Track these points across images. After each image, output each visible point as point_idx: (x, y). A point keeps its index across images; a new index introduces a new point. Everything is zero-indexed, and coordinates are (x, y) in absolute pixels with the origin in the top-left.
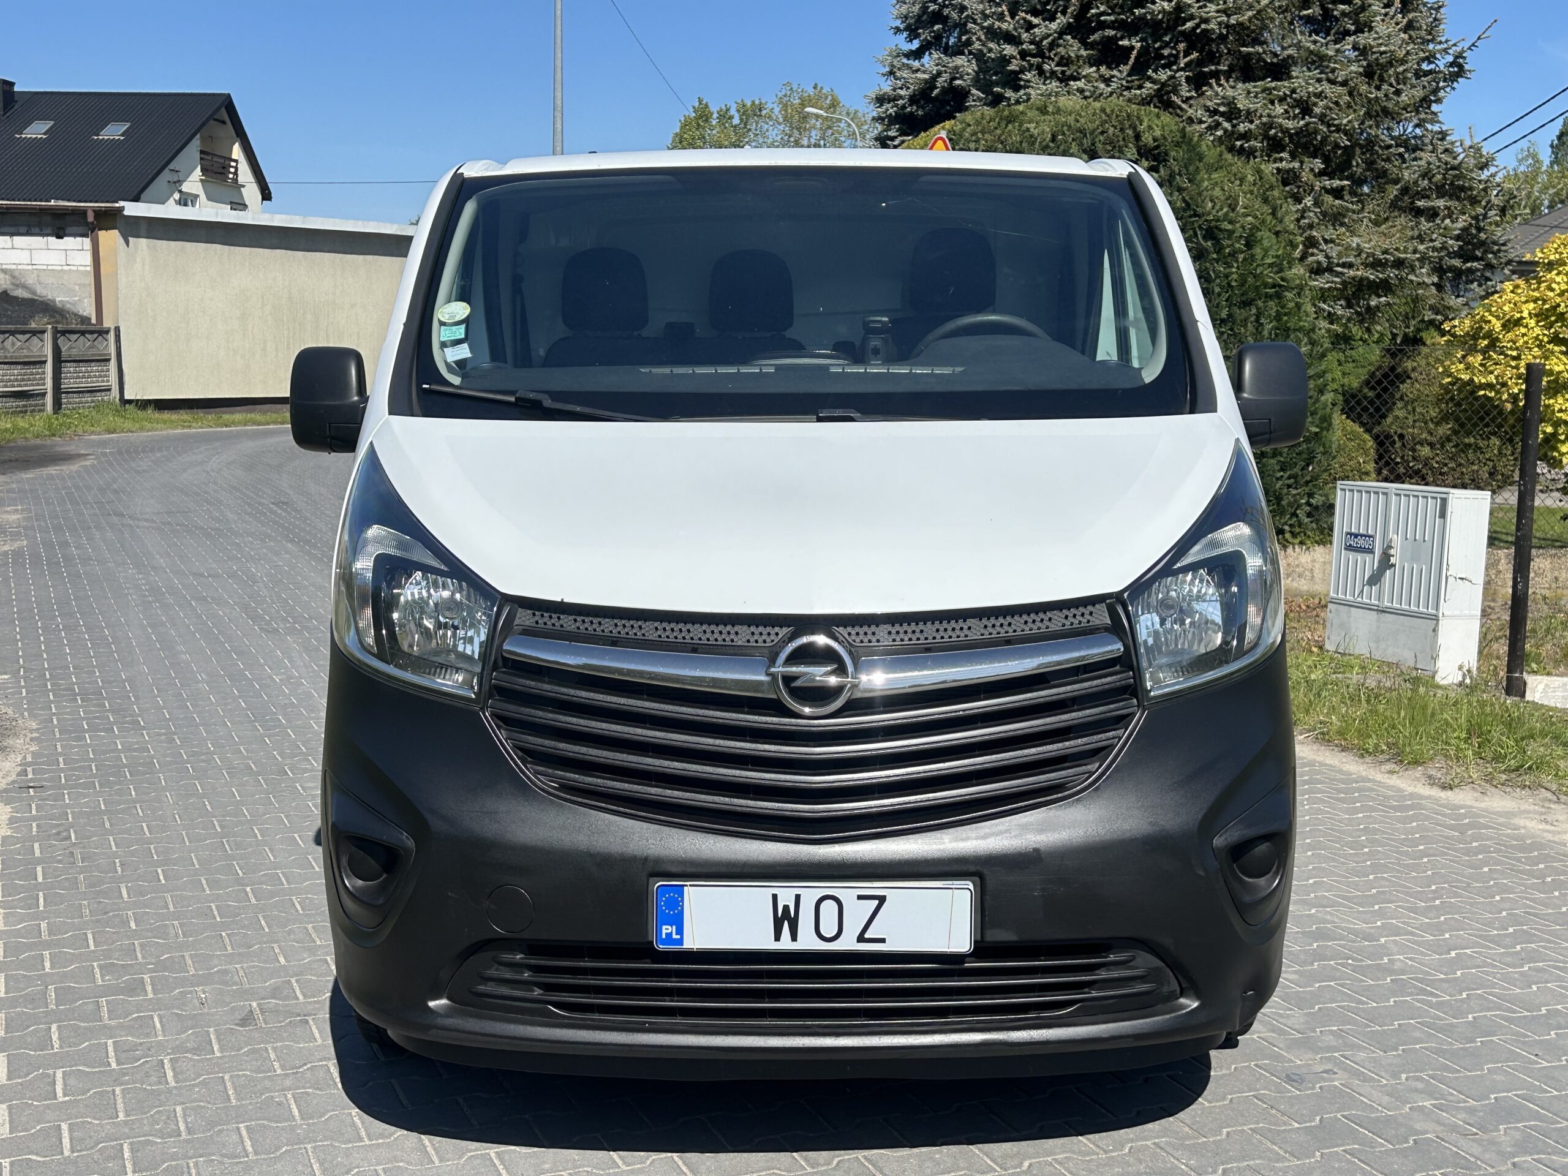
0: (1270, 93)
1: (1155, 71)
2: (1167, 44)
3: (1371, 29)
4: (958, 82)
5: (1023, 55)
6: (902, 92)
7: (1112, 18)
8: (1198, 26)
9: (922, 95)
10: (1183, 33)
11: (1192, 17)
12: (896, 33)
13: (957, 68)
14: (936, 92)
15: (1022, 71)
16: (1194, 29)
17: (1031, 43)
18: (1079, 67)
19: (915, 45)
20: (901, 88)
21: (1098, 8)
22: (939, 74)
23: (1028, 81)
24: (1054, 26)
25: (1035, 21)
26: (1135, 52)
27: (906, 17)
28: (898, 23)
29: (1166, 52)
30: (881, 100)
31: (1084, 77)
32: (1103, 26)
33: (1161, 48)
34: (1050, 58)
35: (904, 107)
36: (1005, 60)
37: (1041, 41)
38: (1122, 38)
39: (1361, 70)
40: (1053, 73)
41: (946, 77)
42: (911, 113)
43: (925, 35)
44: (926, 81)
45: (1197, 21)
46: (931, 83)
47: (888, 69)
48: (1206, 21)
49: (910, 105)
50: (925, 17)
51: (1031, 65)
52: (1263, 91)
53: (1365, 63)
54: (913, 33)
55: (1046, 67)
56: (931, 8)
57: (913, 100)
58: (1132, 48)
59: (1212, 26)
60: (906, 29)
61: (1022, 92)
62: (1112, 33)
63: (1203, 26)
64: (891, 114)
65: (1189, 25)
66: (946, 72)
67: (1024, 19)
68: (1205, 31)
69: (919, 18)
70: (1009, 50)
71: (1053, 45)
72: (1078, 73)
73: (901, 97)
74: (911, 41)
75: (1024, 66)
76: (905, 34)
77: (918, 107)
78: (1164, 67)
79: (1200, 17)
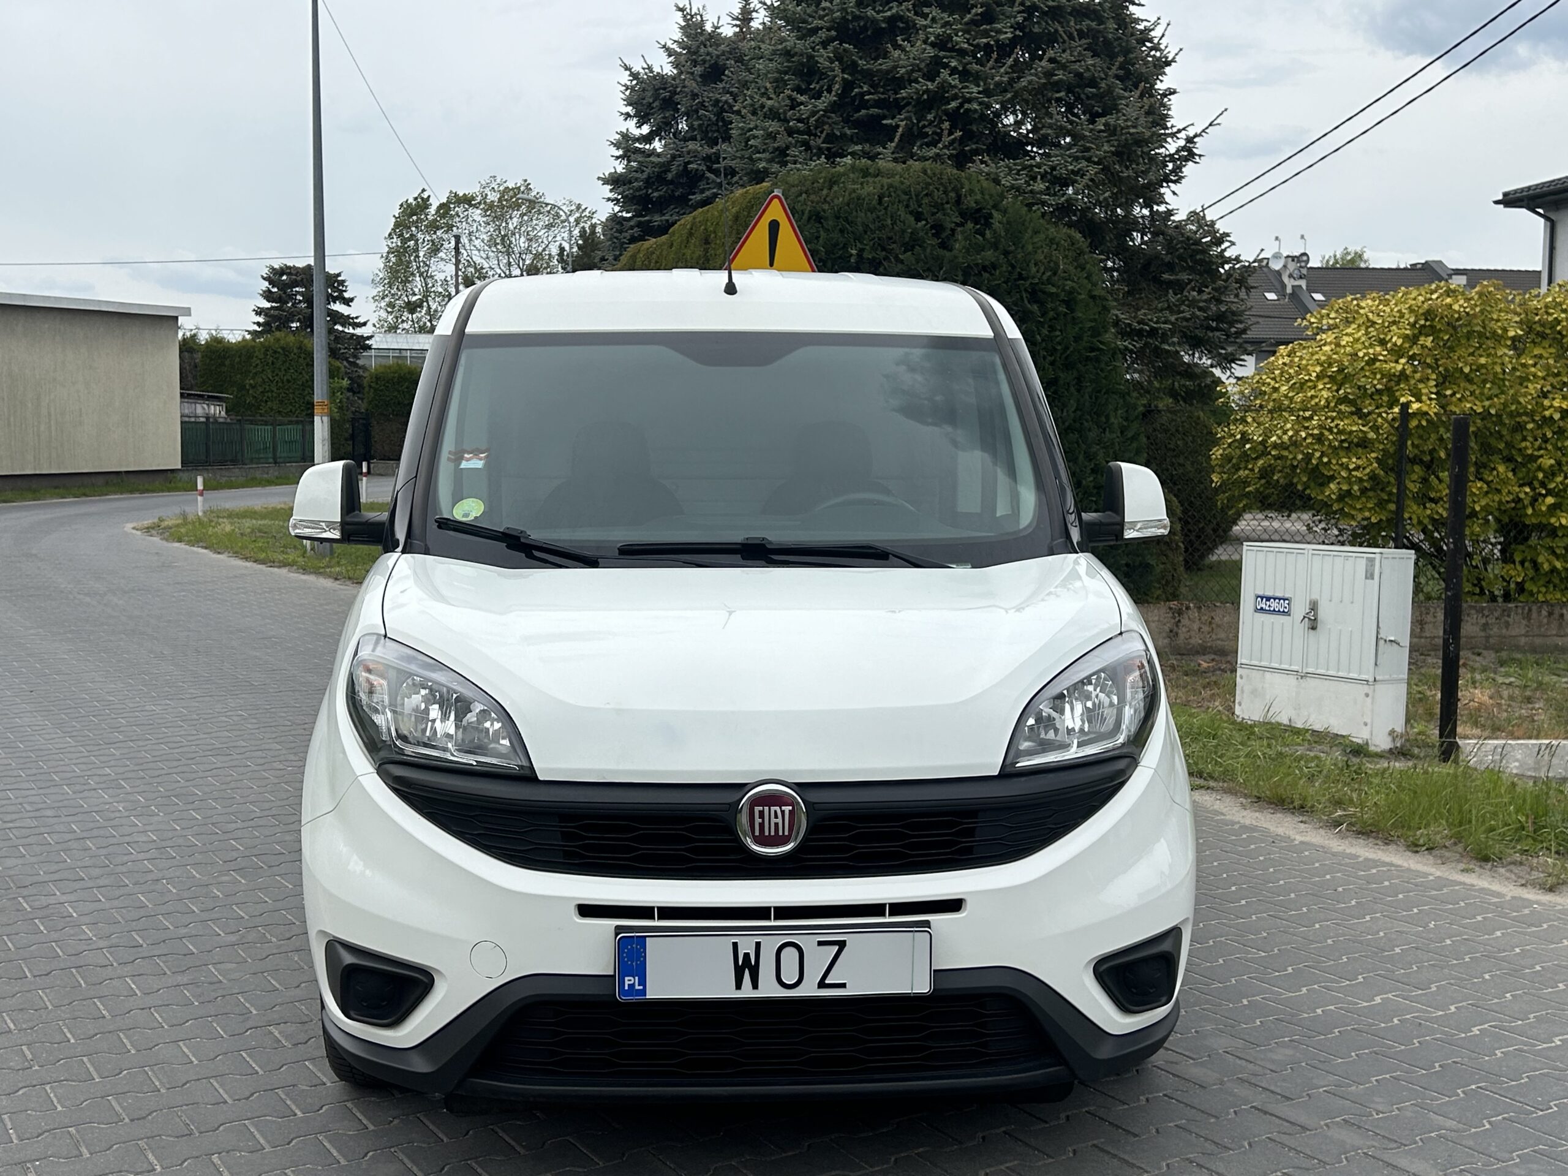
0: (1032, 170)
1: (920, 148)
2: (931, 123)
3: (1118, 111)
4: (693, 166)
5: (790, 131)
6: (637, 175)
8: (961, 105)
9: (658, 178)
10: (946, 113)
11: (955, 97)
12: (626, 119)
13: (690, 151)
14: (671, 175)
15: (789, 147)
16: (958, 108)
17: (799, 120)
18: (845, 145)
20: (636, 171)
21: (861, 87)
22: (672, 158)
23: (795, 156)
24: (822, 104)
25: (802, 98)
26: (900, 130)
27: (637, 104)
28: (630, 110)
29: (930, 130)
30: (615, 182)
31: (850, 154)
32: (866, 104)
33: (925, 126)
34: (816, 135)
37: (808, 118)
38: (885, 117)
39: (1113, 149)
40: (820, 149)
41: (681, 160)
42: (647, 194)
43: (656, 120)
44: (660, 165)
45: (960, 101)
46: (665, 166)
47: (621, 153)
48: (969, 101)
49: (646, 187)
50: (656, 103)
51: (798, 142)
52: (1023, 169)
53: (1116, 143)
55: (813, 144)
56: (662, 96)
57: (648, 182)
58: (898, 126)
59: (974, 105)
60: (634, 115)
61: (791, 167)
62: (876, 111)
63: (966, 106)
64: (627, 196)
65: (953, 104)
66: (681, 156)
67: (790, 97)
68: (968, 111)
69: (650, 105)
70: (775, 127)
71: (820, 123)
72: (843, 150)
73: (636, 179)
75: (790, 142)
77: (653, 190)
78: (928, 145)
79: (963, 97)
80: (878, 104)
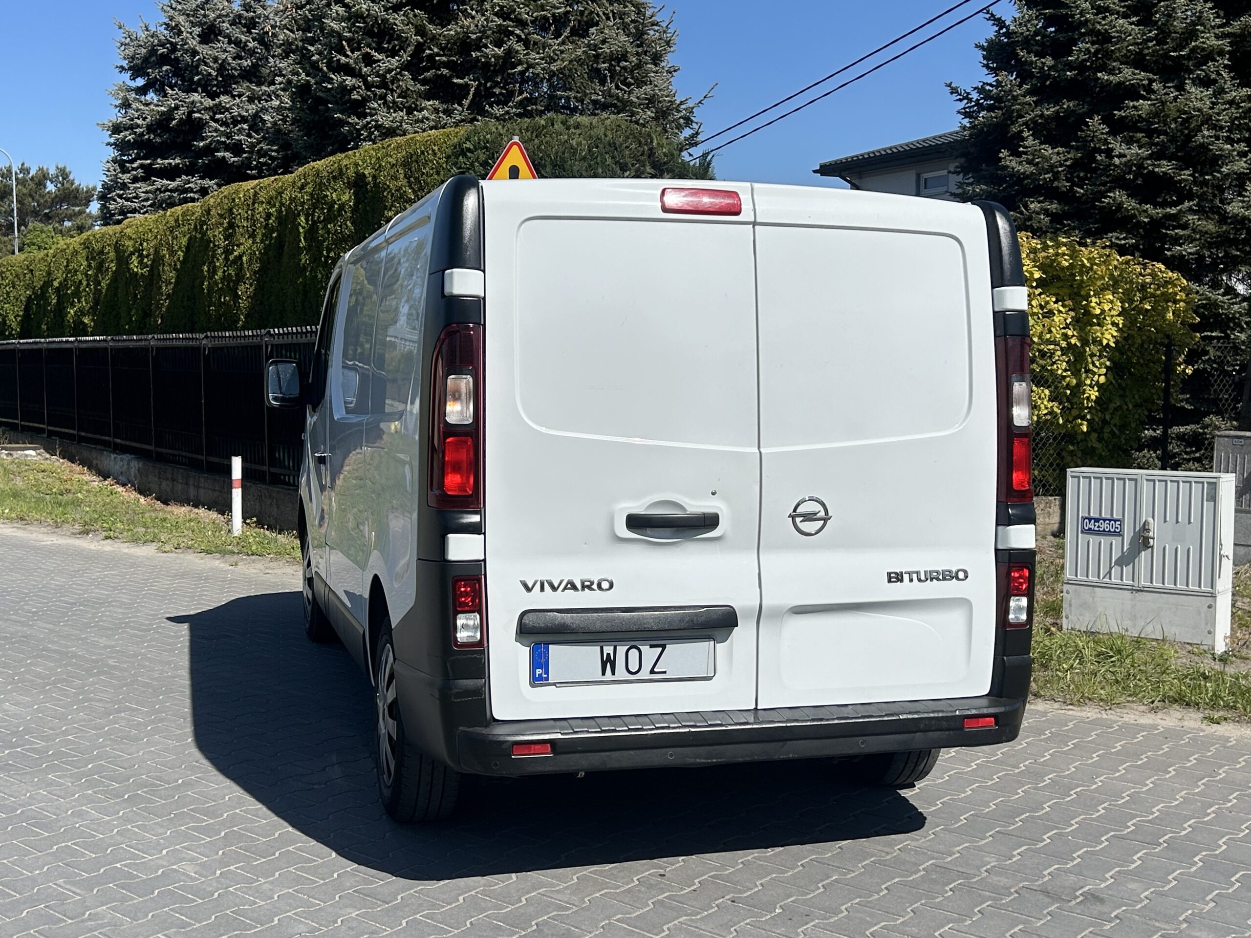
1: (491, 106)
2: (497, 84)
4: (197, 115)
5: (368, 86)
6: (140, 122)
7: (444, 59)
8: (527, 69)
9: (162, 123)
11: (520, 63)
12: (121, 72)
13: (193, 102)
14: (174, 122)
15: (365, 100)
16: (524, 72)
17: (375, 76)
18: (417, 100)
19: (140, 82)
20: (138, 119)
21: (432, 49)
22: (177, 108)
23: (374, 109)
24: (395, 62)
25: (377, 56)
26: (472, 89)
27: (133, 58)
28: (125, 63)
29: (497, 91)
30: (116, 129)
31: (422, 108)
32: (438, 66)
33: (492, 87)
34: (392, 91)
35: (142, 134)
36: (344, 90)
37: (385, 74)
38: (456, 77)
40: (394, 102)
41: (183, 110)
42: (149, 139)
43: (154, 73)
44: (163, 113)
45: (525, 66)
46: (168, 116)
47: (120, 102)
48: (530, 66)
49: (148, 133)
50: (154, 58)
51: (375, 95)
54: (137, 71)
55: (389, 98)
56: (160, 52)
57: (150, 128)
58: (469, 86)
59: (539, 70)
60: (130, 69)
61: (369, 119)
62: (445, 71)
63: (531, 70)
64: (129, 140)
65: (519, 68)
66: (183, 106)
67: (366, 54)
69: (146, 59)
70: (349, 81)
71: (395, 79)
73: (138, 126)
74: (134, 79)
75: (369, 96)
76: (129, 73)
77: (155, 136)
79: (527, 63)
80: (446, 65)
